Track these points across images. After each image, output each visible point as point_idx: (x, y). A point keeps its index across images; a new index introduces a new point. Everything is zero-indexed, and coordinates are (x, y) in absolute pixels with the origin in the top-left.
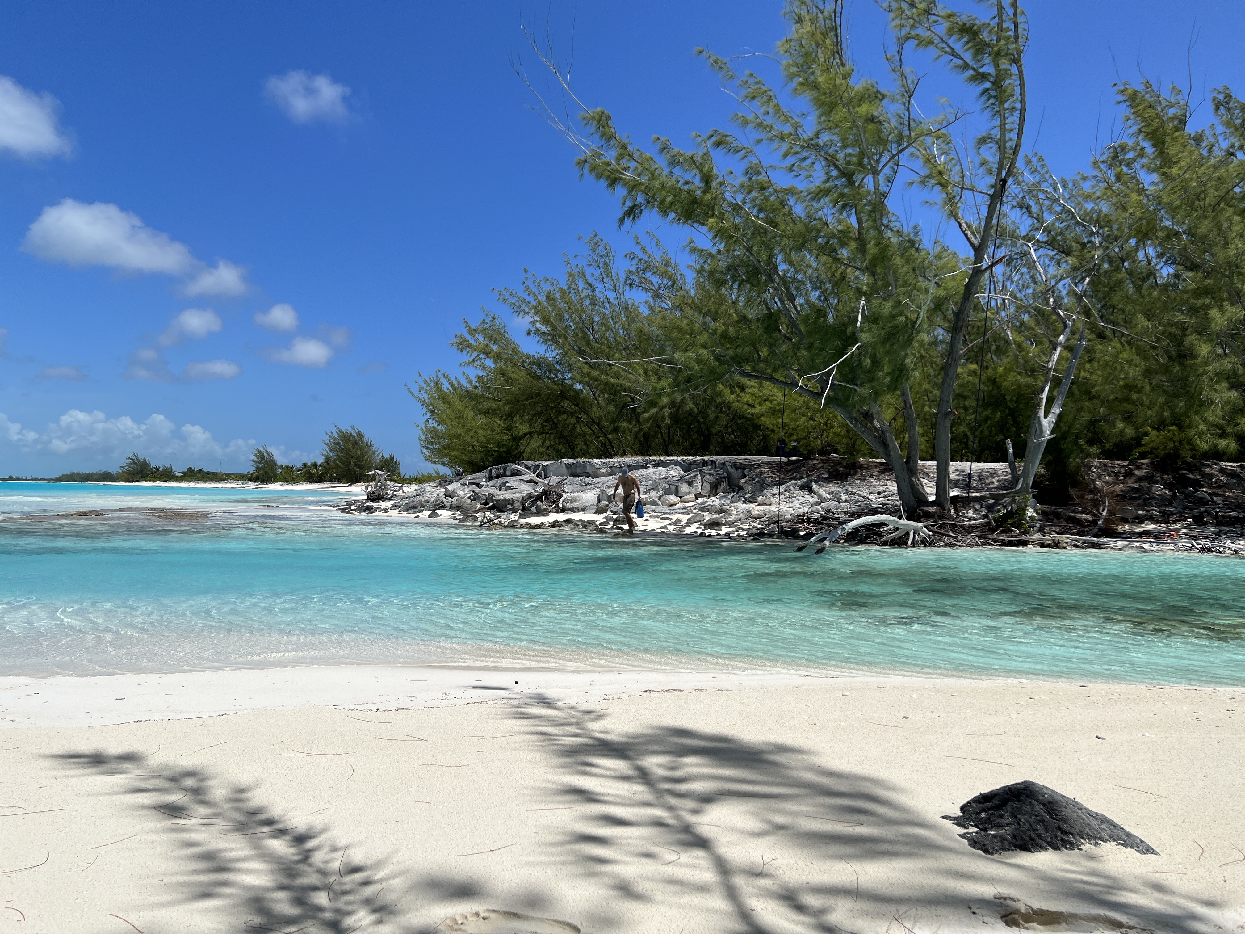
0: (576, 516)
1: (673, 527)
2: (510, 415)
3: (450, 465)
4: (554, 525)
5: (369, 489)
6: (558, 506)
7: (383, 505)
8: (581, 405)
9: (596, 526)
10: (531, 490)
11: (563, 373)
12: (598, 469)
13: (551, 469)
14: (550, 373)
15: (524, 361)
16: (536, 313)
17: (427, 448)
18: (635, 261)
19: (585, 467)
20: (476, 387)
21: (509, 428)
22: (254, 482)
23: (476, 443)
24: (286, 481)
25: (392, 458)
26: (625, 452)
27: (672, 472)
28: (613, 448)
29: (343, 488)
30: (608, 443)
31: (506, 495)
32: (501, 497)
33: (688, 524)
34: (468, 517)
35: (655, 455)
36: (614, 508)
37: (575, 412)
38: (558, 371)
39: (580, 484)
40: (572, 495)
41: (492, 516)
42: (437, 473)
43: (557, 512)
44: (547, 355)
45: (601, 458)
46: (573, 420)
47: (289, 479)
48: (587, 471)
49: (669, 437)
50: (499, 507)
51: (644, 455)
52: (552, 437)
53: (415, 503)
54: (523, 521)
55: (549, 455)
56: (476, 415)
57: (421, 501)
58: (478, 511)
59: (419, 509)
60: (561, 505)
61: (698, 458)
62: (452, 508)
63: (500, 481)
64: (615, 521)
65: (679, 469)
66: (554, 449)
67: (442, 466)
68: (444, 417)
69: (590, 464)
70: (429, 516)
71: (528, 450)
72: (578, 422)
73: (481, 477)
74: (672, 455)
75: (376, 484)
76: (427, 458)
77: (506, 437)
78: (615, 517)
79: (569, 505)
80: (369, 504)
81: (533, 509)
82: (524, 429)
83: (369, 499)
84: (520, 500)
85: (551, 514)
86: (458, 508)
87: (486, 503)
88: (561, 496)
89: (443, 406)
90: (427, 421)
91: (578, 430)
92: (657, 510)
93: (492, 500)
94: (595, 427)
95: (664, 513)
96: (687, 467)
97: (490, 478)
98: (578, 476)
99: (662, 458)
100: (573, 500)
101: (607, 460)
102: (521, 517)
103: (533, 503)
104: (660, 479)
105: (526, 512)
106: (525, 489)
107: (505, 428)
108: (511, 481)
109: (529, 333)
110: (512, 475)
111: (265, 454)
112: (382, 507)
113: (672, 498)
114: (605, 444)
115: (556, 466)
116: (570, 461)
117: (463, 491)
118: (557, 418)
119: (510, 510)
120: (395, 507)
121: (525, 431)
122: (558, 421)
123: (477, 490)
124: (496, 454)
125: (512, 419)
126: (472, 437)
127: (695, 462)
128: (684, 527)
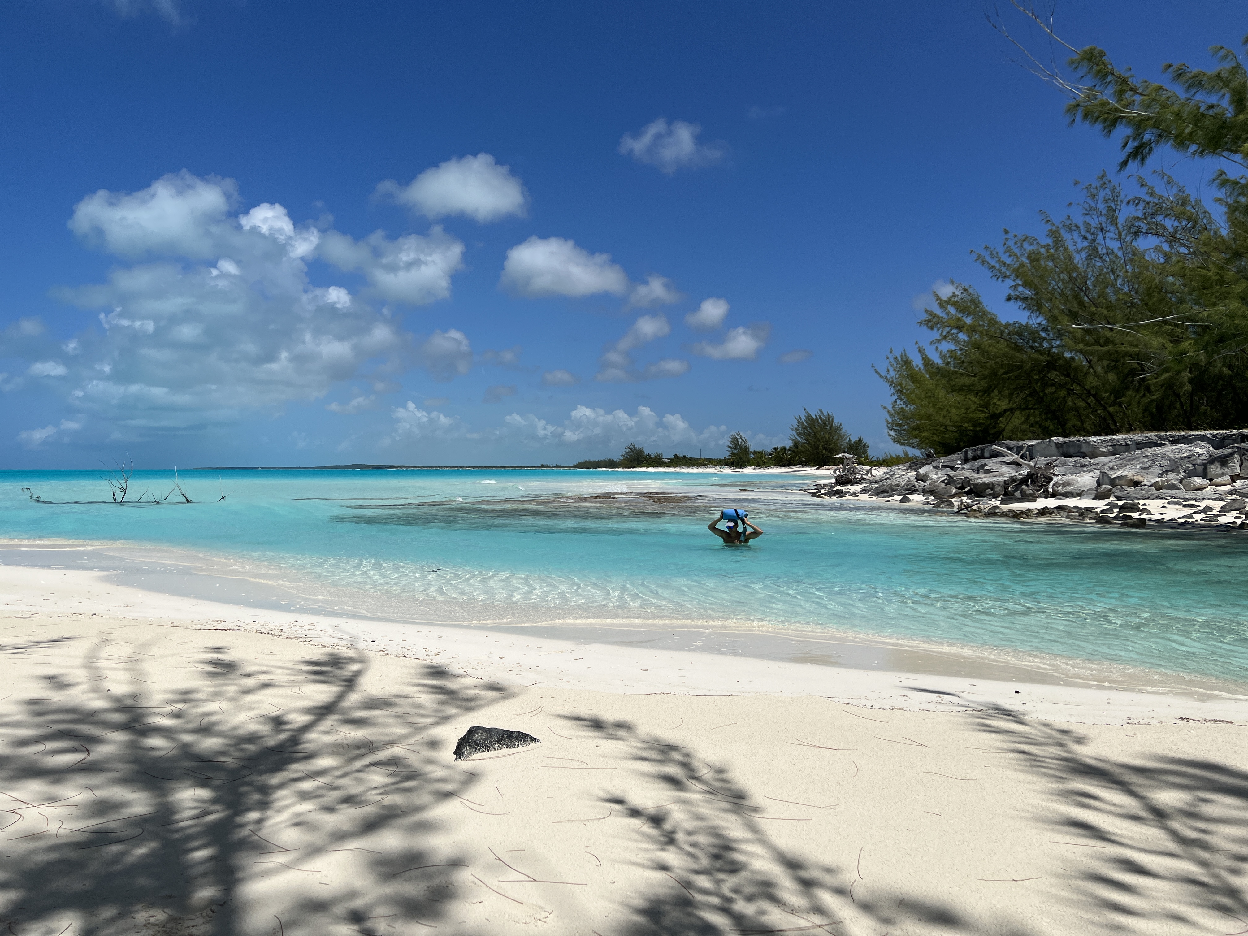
0: (1070, 502)
1: (1201, 516)
2: (987, 391)
3: (919, 446)
4: (1044, 512)
5: (838, 472)
6: (1046, 491)
7: (852, 488)
8: (1072, 374)
9: (1097, 513)
10: (1013, 473)
11: (1049, 341)
12: (1097, 447)
13: (1037, 448)
14: (1034, 342)
15: (1002, 332)
16: (1017, 277)
17: (895, 430)
18: (1141, 206)
19: (1080, 446)
20: (948, 363)
21: (986, 406)
22: (730, 466)
23: (948, 423)
24: (759, 466)
25: (860, 440)
26: (1130, 426)
27: (1198, 450)
28: (1115, 423)
29: (811, 471)
30: (1108, 417)
31: (986, 479)
32: (979, 481)
33: (1223, 511)
34: (943, 502)
35: (1172, 430)
36: (1118, 493)
37: (1066, 383)
38: (1044, 339)
39: (1075, 466)
40: (1065, 478)
41: (969, 501)
42: (906, 454)
43: (1046, 497)
44: (1031, 322)
45: (1100, 435)
46: (1063, 393)
47: (761, 463)
48: (1083, 450)
49: (1191, 406)
50: (978, 491)
51: (1158, 430)
52: (1037, 412)
53: (886, 487)
54: (1005, 508)
55: (1032, 432)
56: (947, 393)
57: (891, 485)
58: (953, 496)
59: (890, 493)
60: (1050, 490)
61: (1235, 431)
62: (924, 492)
63: (977, 463)
64: (1121, 508)
65: (1207, 445)
66: (1040, 426)
67: (911, 448)
68: (913, 396)
69: (1087, 443)
70: (901, 501)
71: (1009, 428)
72: (1069, 395)
73: (956, 459)
74: (1197, 429)
75: (845, 468)
76: (895, 440)
77: (982, 415)
78: (1120, 503)
79: (1060, 489)
80: (838, 488)
81: (1018, 494)
82: (1003, 405)
83: (838, 483)
84: (1002, 484)
85: (1039, 500)
86: (931, 492)
87: (962, 488)
88: (1051, 479)
89: (911, 386)
90: (896, 402)
91: (1070, 403)
92: (1178, 495)
93: (969, 484)
94: (1091, 400)
95: (1188, 500)
96: (1219, 443)
97: (966, 460)
98: (1072, 456)
99: (1183, 433)
100: (1066, 484)
101: (1109, 438)
102: (1003, 502)
103: (1017, 488)
104: (1182, 458)
105: (1008, 497)
106: (1008, 472)
107: (981, 406)
108: (990, 464)
109: (1009, 299)
110: (992, 456)
111: (740, 440)
112: (852, 491)
113: (1198, 481)
114: (1104, 419)
115: (1043, 446)
116: (1061, 439)
117: (936, 474)
118: (1043, 391)
119: (990, 495)
120: (864, 491)
121: (1004, 407)
122: (1045, 394)
123: (952, 473)
124: (971, 434)
125: (989, 395)
126: (944, 417)
127: (1229, 437)
128: (1217, 516)
